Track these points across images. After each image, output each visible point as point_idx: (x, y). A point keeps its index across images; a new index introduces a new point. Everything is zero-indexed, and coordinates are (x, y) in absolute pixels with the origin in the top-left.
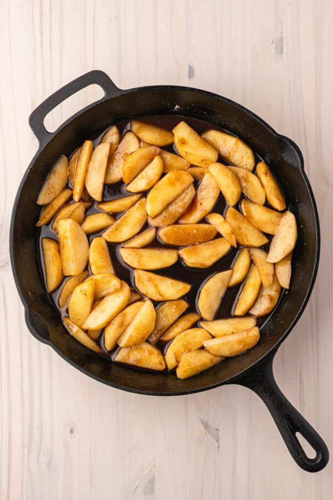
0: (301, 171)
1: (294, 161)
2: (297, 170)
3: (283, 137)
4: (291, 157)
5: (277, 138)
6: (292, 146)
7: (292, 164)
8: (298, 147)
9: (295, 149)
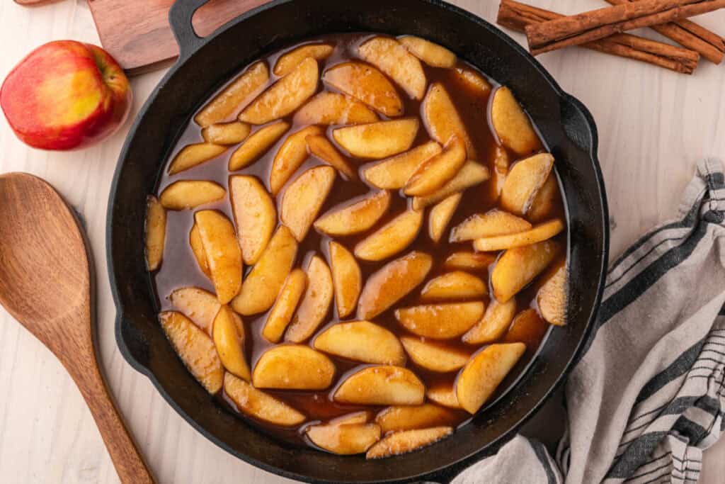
0: (592, 158)
1: (582, 138)
2: (587, 152)
3: (570, 97)
4: (579, 133)
5: (561, 98)
6: (582, 114)
7: (578, 144)
8: (592, 118)
9: (588, 119)
